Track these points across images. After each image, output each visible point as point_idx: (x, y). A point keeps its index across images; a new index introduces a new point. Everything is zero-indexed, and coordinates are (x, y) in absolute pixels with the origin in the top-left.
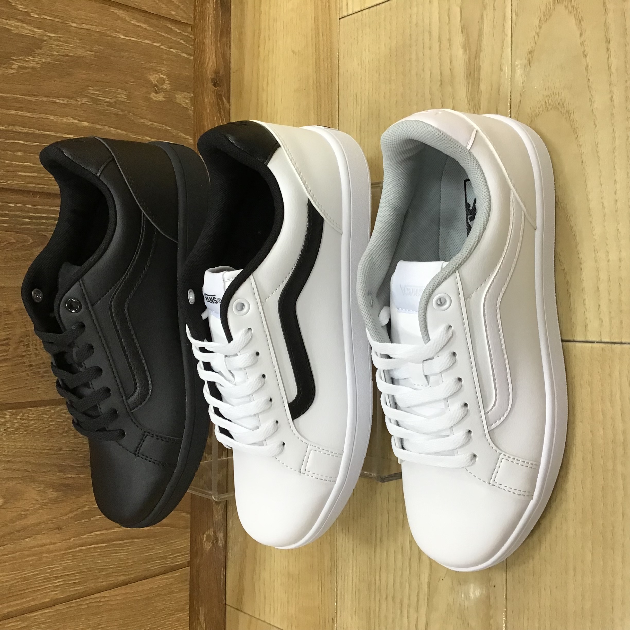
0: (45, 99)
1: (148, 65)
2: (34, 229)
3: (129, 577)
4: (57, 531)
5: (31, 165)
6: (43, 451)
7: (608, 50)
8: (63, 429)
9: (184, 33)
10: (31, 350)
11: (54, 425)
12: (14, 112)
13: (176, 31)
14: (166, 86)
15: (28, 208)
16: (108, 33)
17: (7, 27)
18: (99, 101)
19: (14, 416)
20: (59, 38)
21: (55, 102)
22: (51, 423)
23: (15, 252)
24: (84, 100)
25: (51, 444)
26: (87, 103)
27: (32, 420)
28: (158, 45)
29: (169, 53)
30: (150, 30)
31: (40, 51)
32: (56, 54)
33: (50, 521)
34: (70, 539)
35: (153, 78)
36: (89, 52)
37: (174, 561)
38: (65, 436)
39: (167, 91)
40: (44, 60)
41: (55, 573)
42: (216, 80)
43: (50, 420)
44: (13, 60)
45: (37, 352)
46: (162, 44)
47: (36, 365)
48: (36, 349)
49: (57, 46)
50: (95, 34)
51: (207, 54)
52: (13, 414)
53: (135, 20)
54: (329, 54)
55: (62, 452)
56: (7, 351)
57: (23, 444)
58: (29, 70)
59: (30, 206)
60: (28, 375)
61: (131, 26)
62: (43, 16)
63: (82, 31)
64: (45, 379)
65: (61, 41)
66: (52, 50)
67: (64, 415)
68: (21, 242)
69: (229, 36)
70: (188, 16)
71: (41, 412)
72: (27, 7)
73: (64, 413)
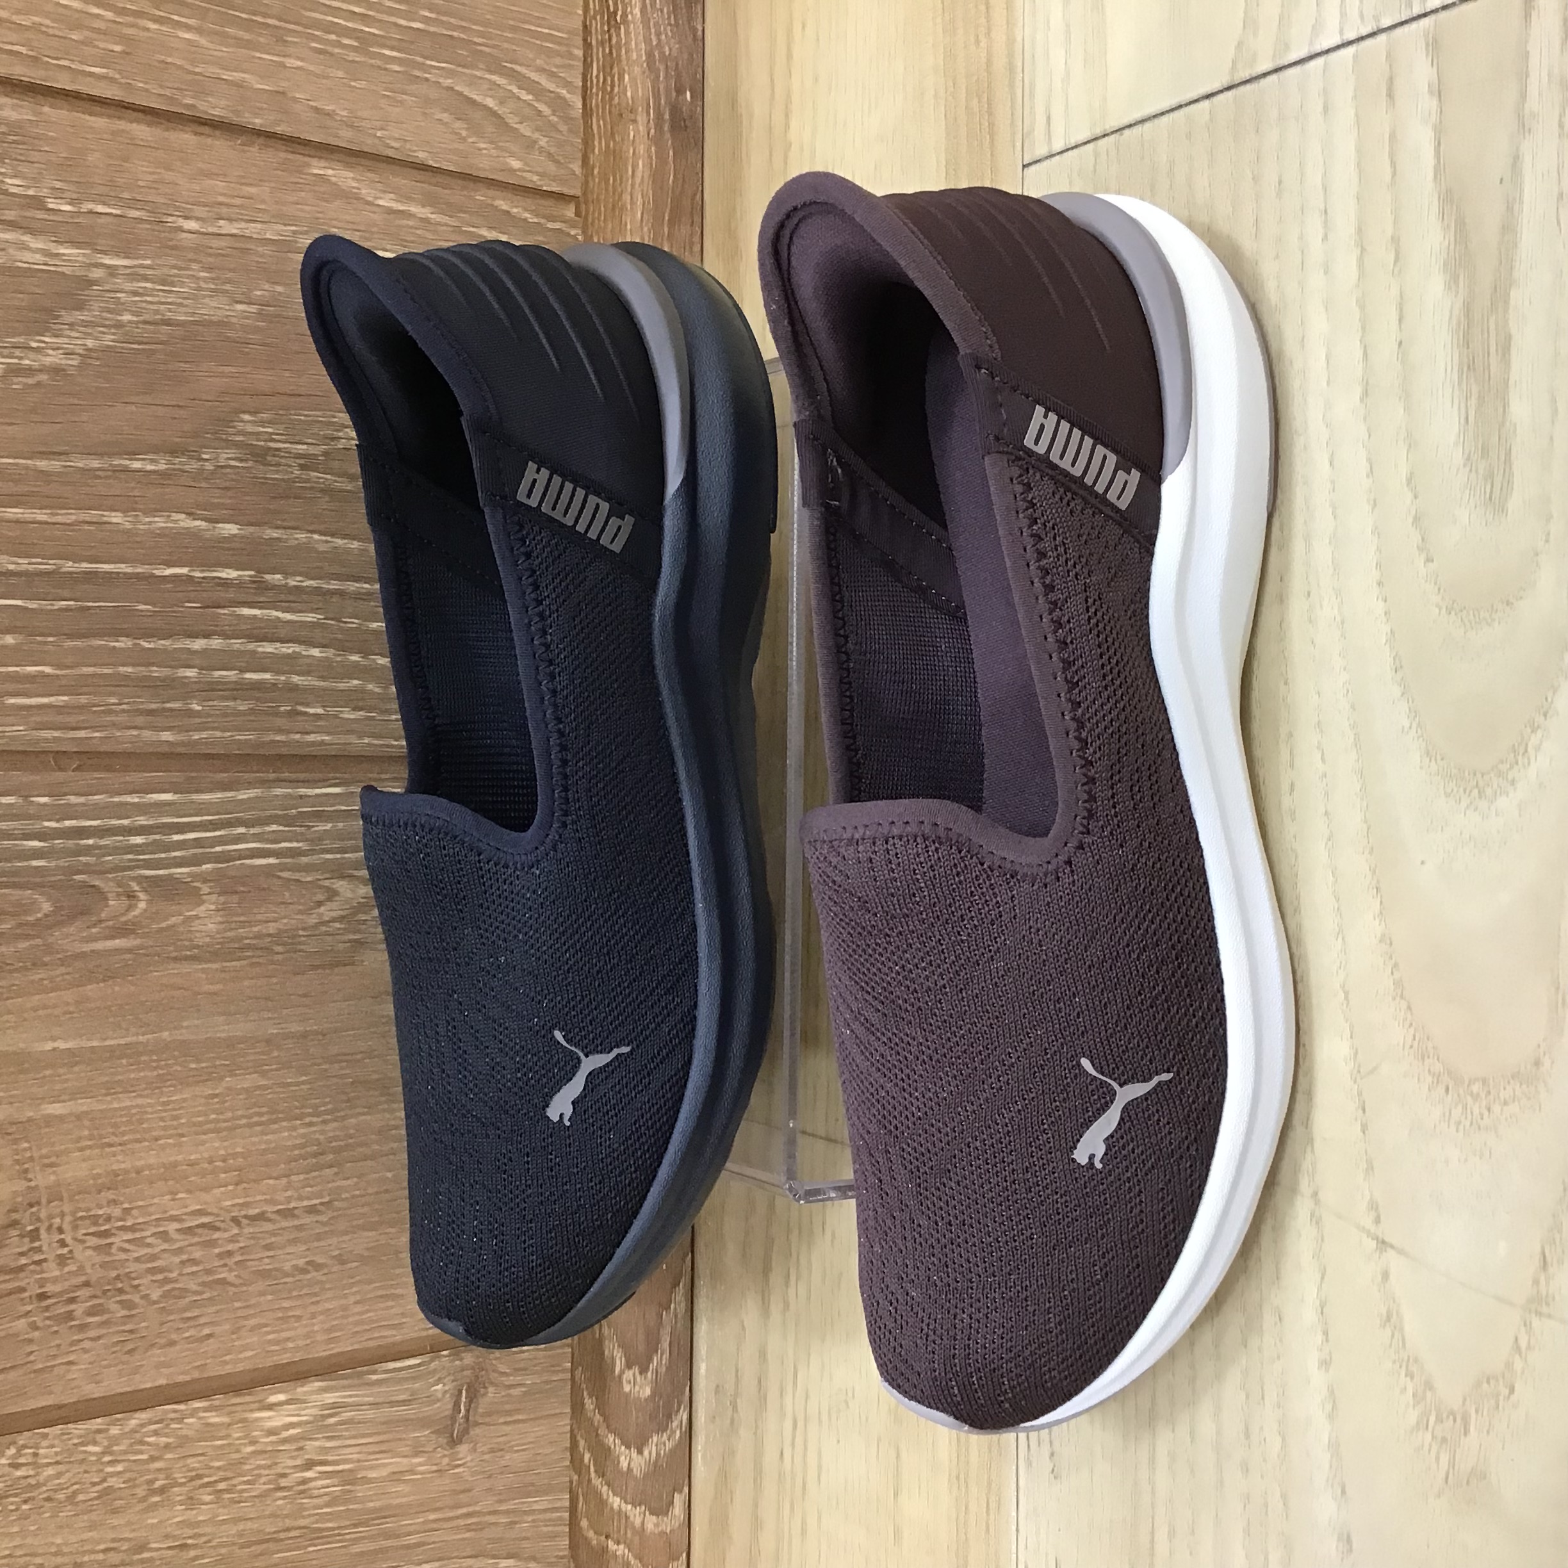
0: (95, 464)
2: (57, 867)
5: (47, 670)
8: (152, 1482)
9: (550, 225)
10: (44, 1248)
11: (120, 1473)
13: (525, 220)
15: (39, 804)
18: (274, 456)
20: (142, 271)
21: (126, 470)
22: (109, 1469)
24: (226, 456)
25: (111, 1535)
26: (233, 463)
27: (46, 1465)
30: (439, 224)
31: (80, 316)
32: (130, 322)
36: (240, 307)
38: (156, 1504)
40: (90, 343)
43: (107, 1459)
45: (65, 1250)
47: (62, 1293)
48: (63, 1243)
49: (135, 294)
50: (261, 249)
53: (392, 196)
55: (146, 1555)
58: (43, 377)
59: (45, 799)
60: (34, 1327)
61: (375, 217)
62: (90, 206)
63: (215, 243)
64: (92, 1333)
65: (146, 278)
66: (119, 307)
67: (151, 1439)
68: (14, 915)
69: (697, 219)
70: (563, 172)
71: (80, 1437)
72: (36, 181)
73: (156, 1433)
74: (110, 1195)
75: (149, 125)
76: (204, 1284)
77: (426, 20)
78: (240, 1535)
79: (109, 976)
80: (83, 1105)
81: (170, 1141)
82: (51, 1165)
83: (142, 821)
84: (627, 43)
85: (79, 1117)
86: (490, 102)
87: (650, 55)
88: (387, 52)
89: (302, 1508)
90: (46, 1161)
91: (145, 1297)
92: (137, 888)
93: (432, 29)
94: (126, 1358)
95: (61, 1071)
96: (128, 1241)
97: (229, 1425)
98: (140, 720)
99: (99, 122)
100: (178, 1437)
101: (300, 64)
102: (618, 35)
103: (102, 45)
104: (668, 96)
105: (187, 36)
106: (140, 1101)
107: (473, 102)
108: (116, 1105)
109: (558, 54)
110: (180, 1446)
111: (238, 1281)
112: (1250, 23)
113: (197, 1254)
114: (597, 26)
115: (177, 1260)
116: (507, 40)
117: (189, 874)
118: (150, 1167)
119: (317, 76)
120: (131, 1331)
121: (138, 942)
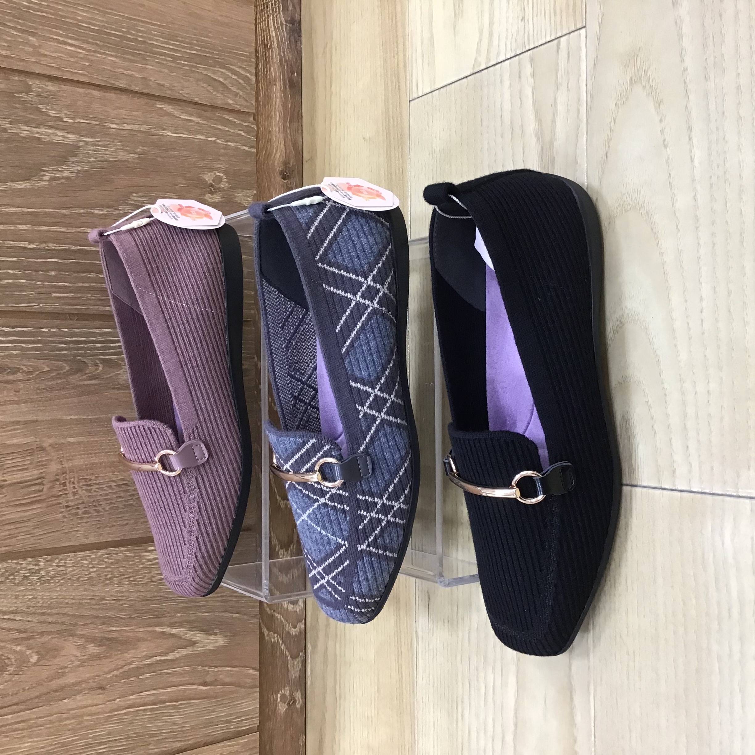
0: (82, 211)
1: (201, 164)
2: (71, 354)
3: (186, 743)
4: (100, 691)
5: (66, 284)
6: (83, 601)
7: (690, 139)
8: (106, 576)
9: (244, 124)
10: (68, 489)
11: (95, 571)
12: (45, 228)
13: (235, 122)
14: (224, 185)
15: (64, 332)
16: (154, 131)
17: (36, 135)
19: (49, 563)
20: (97, 143)
21: (93, 214)
22: (91, 570)
23: (49, 381)
24: (127, 208)
25: (92, 594)
26: (130, 211)
27: (69, 567)
28: (213, 139)
29: (226, 147)
30: (203, 124)
31: (76, 159)
32: (93, 161)
33: (92, 680)
34: (114, 700)
35: (208, 177)
36: (131, 155)
37: (238, 725)
38: (107, 584)
39: (225, 191)
40: (79, 169)
41: (98, 738)
42: (286, 172)
43: (91, 566)
44: (44, 171)
45: (75, 490)
46: (218, 139)
47: (74, 505)
48: (74, 488)
49: (95, 151)
50: (139, 135)
51: (274, 144)
52: (47, 561)
53: (185, 114)
54: (400, 142)
55: (104, 602)
56: (42, 491)
57: (59, 593)
58: (63, 181)
59: (66, 330)
60: (64, 517)
61: (180, 122)
62: (79, 120)
63: (123, 132)
64: (85, 520)
65: (99, 145)
66: (89, 156)
67: (106, 560)
68: (56, 370)
69: (300, 120)
70: (248, 104)
71: (80, 557)
72: (60, 111)
73: (107, 558)
74: (91, 471)
75: (99, 91)
76: (124, 505)
77: (197, 50)
78: (138, 597)
79: (89, 393)
80: (81, 439)
81: (112, 453)
82: (69, 460)
83: (100, 339)
84: (272, 56)
85: (79, 443)
86: (221, 79)
87: (281, 60)
88: (183, 62)
89: (161, 589)
90: (68, 458)
91: (104, 509)
92: (98, 362)
93: (199, 53)
94: (97, 530)
95: (73, 426)
96: (97, 488)
97: (134, 557)
98: (99, 303)
99: (81, 90)
100: (115, 560)
101: (151, 67)
102: (269, 53)
103: (82, 63)
104: (288, 75)
105: (111, 59)
106: (101, 439)
107: (215, 80)
108: (92, 440)
109: (246, 61)
110: (117, 563)
111: (136, 505)
112: (478, 51)
113: (122, 494)
114: (261, 49)
115: (115, 496)
116: (227, 56)
117: (117, 358)
118: (105, 463)
119: (158, 71)
120: (99, 521)
121: (99, 382)
